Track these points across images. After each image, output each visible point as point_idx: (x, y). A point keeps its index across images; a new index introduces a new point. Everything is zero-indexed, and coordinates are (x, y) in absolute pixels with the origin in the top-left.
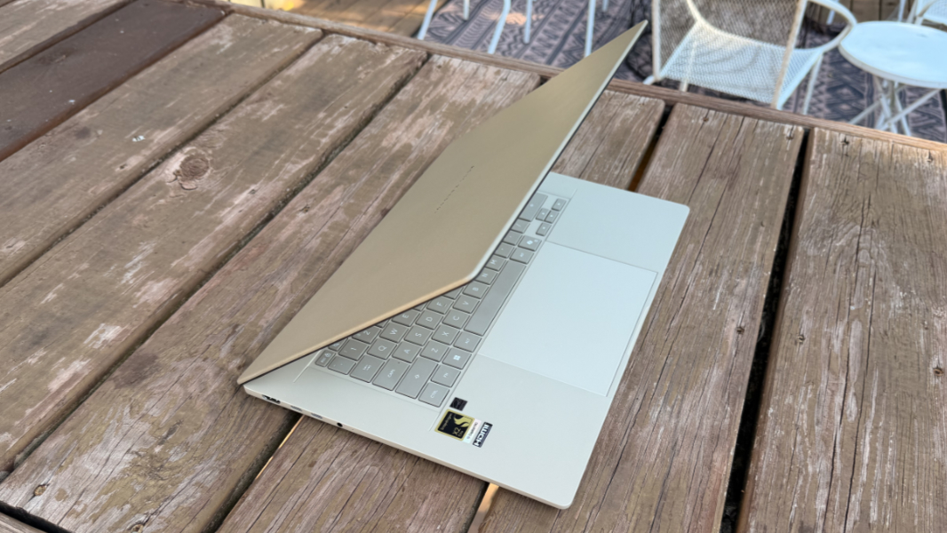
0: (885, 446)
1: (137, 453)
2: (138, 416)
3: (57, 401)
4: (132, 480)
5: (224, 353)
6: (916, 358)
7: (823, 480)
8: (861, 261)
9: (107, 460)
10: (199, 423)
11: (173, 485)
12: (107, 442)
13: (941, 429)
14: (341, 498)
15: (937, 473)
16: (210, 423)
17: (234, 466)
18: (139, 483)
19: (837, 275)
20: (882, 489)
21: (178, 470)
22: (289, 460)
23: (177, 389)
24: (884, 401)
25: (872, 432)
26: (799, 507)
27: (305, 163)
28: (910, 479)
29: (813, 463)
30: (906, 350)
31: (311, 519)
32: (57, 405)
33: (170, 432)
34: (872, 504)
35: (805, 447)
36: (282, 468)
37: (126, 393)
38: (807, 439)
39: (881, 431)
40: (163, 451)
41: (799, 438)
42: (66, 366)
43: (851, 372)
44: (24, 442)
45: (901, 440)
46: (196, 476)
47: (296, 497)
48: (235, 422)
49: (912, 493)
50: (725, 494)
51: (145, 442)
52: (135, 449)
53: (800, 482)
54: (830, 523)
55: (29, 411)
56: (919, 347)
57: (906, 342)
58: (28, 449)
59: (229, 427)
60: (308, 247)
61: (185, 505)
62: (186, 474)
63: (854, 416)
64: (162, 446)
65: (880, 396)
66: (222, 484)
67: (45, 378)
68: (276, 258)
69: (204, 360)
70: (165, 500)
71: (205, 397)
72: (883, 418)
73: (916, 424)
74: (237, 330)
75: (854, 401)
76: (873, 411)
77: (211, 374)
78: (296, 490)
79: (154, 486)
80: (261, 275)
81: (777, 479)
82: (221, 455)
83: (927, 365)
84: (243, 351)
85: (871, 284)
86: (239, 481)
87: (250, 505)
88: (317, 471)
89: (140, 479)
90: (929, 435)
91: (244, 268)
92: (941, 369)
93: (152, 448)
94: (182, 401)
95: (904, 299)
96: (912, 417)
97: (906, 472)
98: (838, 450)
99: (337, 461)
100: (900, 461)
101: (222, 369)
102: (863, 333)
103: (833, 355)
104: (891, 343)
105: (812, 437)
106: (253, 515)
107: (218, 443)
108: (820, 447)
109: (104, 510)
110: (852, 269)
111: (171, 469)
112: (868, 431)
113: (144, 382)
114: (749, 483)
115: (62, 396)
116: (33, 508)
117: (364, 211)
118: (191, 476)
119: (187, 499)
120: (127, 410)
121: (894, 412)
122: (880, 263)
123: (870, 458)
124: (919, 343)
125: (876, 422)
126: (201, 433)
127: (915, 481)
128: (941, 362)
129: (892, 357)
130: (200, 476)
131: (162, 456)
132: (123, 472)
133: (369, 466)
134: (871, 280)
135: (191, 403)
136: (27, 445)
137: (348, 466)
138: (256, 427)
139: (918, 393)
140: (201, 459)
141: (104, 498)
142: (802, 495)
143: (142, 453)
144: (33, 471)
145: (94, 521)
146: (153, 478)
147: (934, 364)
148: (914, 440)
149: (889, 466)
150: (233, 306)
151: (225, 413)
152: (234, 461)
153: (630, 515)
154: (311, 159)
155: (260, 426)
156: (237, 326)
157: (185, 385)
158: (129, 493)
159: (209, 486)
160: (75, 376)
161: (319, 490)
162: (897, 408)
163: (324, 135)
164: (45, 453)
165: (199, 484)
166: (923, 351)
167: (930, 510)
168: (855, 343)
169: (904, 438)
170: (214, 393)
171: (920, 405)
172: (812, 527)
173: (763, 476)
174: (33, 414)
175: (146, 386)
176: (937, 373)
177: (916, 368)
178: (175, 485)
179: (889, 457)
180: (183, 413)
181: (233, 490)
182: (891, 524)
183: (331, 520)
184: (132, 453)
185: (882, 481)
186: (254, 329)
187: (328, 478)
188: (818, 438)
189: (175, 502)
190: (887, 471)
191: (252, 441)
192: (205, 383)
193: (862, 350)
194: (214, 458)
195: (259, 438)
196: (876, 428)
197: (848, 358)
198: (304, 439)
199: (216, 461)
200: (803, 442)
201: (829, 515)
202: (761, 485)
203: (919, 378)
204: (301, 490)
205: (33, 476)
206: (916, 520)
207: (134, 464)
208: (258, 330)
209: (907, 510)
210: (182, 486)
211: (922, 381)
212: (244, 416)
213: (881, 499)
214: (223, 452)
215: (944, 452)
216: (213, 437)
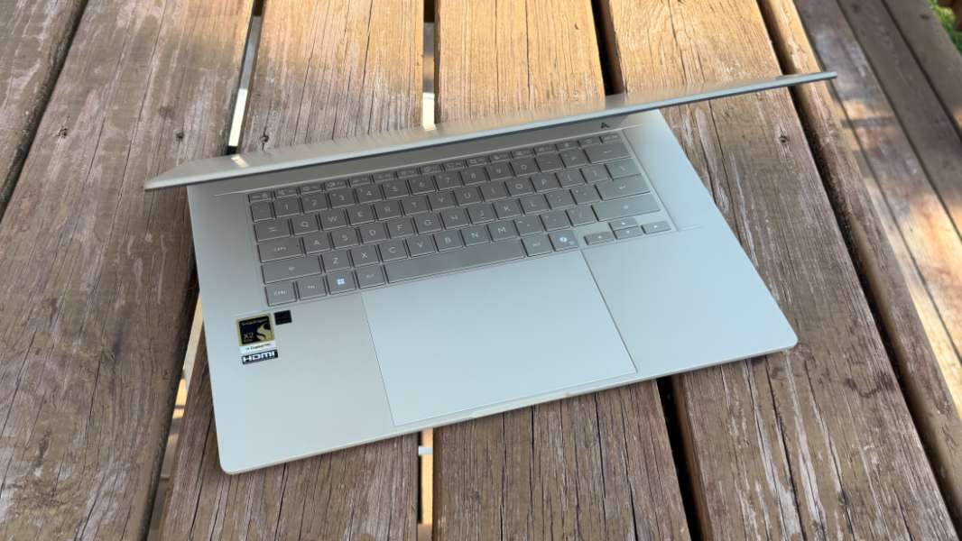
0: (763, 226)
1: (14, 486)
4: (27, 518)
5: (56, 338)
6: (761, 131)
8: (681, 44)
10: (72, 427)
11: (79, 505)
13: (804, 196)
15: (814, 239)
16: (85, 422)
17: (139, 461)
18: (37, 518)
19: (664, 65)
20: (774, 269)
21: (76, 487)
23: (22, 396)
24: (748, 184)
25: (749, 218)
27: (31, 73)
28: (794, 252)
30: (750, 127)
33: (43, 448)
39: (755, 214)
40: (46, 471)
43: (710, 163)
45: (774, 217)
46: (101, 486)
48: (114, 412)
49: (800, 264)
51: (19, 470)
52: (9, 482)
56: (760, 121)
57: (747, 119)
59: (111, 419)
60: (91, 180)
61: (106, 522)
62: (89, 488)
63: (727, 206)
64: (41, 468)
65: (743, 179)
66: (137, 484)
68: (59, 203)
69: (38, 352)
70: (79, 525)
71: (62, 395)
72: (753, 201)
73: (782, 198)
74: (57, 306)
75: (723, 191)
76: (742, 197)
77: (54, 367)
79: (57, 515)
80: (51, 231)
82: (118, 454)
83: (773, 136)
84: (78, 328)
85: (698, 67)
86: (152, 473)
87: (181, 496)
89: (36, 513)
90: (796, 204)
91: (24, 228)
92: (785, 137)
93: (31, 473)
94: (37, 409)
95: (732, 74)
96: (777, 191)
97: (789, 246)
100: (780, 237)
101: (64, 357)
102: (707, 119)
103: (689, 150)
104: (735, 123)
106: (190, 505)
107: (107, 441)
110: (675, 55)
111: (67, 488)
112: (745, 217)
117: (137, 117)
118: (95, 489)
119: (104, 514)
121: (760, 191)
122: (699, 43)
123: (754, 242)
124: (759, 116)
125: (748, 207)
126: (81, 437)
127: (798, 252)
128: (784, 130)
129: (741, 137)
130: (107, 484)
131: (48, 478)
132: (10, 512)
134: (697, 62)
135: (49, 407)
138: (142, 410)
139: (774, 166)
140: (97, 466)
143: (21, 483)
146: (51, 505)
147: (778, 134)
148: (785, 214)
149: (772, 245)
150: (37, 278)
151: (97, 405)
152: (137, 455)
154: (38, 65)
155: (146, 407)
156: (54, 301)
157: (29, 389)
158: (32, 533)
159: (122, 491)
162: (761, 187)
165: (110, 495)
166: (765, 123)
167: (820, 275)
168: (704, 133)
169: (776, 214)
170: (70, 387)
171: (780, 178)
176: (783, 141)
177: (765, 143)
178: (82, 504)
179: (770, 237)
180: (46, 422)
181: (150, 486)
182: (793, 299)
184: (9, 487)
185: (772, 261)
186: (78, 298)
189: (91, 523)
190: (773, 250)
191: (146, 426)
192: (53, 380)
193: (713, 138)
194: (111, 459)
195: (153, 420)
196: (750, 212)
197: (703, 149)
199: (115, 461)
203: (770, 151)
206: (812, 289)
207: (18, 498)
208: (84, 298)
209: (801, 282)
210: (90, 503)
211: (773, 154)
212: (122, 402)
213: (777, 279)
214: (118, 449)
215: (813, 218)
216: (98, 437)
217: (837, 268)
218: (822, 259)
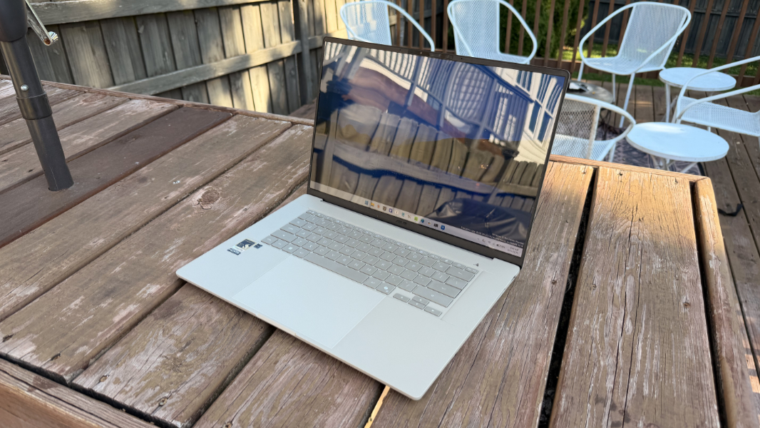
0: (652, 349)
1: (165, 357)
2: (167, 336)
3: (118, 327)
4: (162, 373)
6: (671, 297)
7: (611, 370)
8: (632, 241)
9: (147, 361)
10: (205, 339)
12: (147, 351)
13: (690, 339)
14: (293, 383)
16: (212, 339)
17: (226, 364)
18: (166, 374)
19: (616, 250)
20: (651, 375)
21: (191, 366)
22: (261, 360)
23: (193, 319)
24: (650, 322)
25: (643, 341)
26: (595, 386)
27: (278, 193)
28: (670, 369)
29: (604, 360)
30: (664, 292)
31: (275, 394)
32: (118, 330)
33: (187, 344)
34: (644, 384)
35: (598, 350)
36: (257, 365)
37: (161, 322)
38: (599, 346)
39: (649, 340)
40: (182, 356)
41: (594, 345)
42: (125, 308)
43: (628, 306)
44: (95, 352)
45: (663, 345)
46: (202, 370)
47: (265, 382)
48: (228, 338)
49: (672, 377)
50: (546, 379)
51: (171, 350)
52: (165, 354)
53: (595, 371)
54: (616, 396)
55: (100, 334)
56: (673, 291)
57: (664, 288)
58: (98, 356)
59: (225, 341)
61: (194, 387)
62: (196, 369)
63: (630, 332)
64: (181, 353)
65: (647, 319)
66: (219, 374)
67: (111, 315)
69: (211, 303)
70: (182, 384)
71: (210, 324)
72: (650, 332)
73: (673, 336)
75: (630, 322)
76: (643, 328)
77: (214, 311)
78: (265, 378)
79: (175, 376)
81: (580, 369)
82: (218, 358)
83: (679, 301)
85: (639, 255)
86: (229, 373)
87: (235, 387)
88: (279, 366)
89: (167, 372)
90: (682, 342)
92: (688, 303)
93: (176, 354)
94: (196, 327)
96: (670, 332)
97: (667, 365)
98: (620, 351)
99: (291, 360)
100: (663, 358)
102: (635, 283)
103: (615, 296)
104: (653, 288)
105: (603, 344)
106: (238, 392)
107: (217, 351)
108: (608, 349)
109: (143, 390)
110: (626, 246)
111: (187, 366)
112: (641, 340)
113: (172, 316)
114: (561, 372)
115: (121, 325)
116: (99, 389)
118: (199, 370)
119: (196, 383)
120: (161, 332)
121: (658, 329)
122: (645, 243)
123: (642, 356)
124: (673, 288)
125: (645, 339)
126: (207, 345)
127: (673, 370)
128: (688, 299)
129: (655, 296)
130: (205, 370)
131: (182, 358)
132: (157, 368)
133: (311, 365)
134: (640, 252)
135: (201, 327)
136: (98, 354)
137: (299, 364)
138: (241, 341)
139: (674, 317)
140: (206, 360)
141: (143, 383)
142: (597, 379)
143: (169, 357)
144: (100, 368)
145: (136, 397)
146: (175, 371)
147: (684, 301)
148: (672, 345)
149: (655, 361)
151: (222, 333)
152: (226, 361)
153: (482, 392)
154: (282, 191)
157: (198, 317)
158: (160, 380)
159: (210, 376)
160: (130, 314)
161: (280, 378)
162: (659, 326)
163: (291, 178)
164: (108, 357)
165: (204, 375)
166: (676, 292)
167: (685, 387)
168: (630, 289)
169: (665, 344)
170: (216, 322)
171: (675, 324)
172: (604, 398)
173: (570, 368)
174: (102, 335)
175: (173, 318)
176: (685, 305)
177: (671, 302)
178: (188, 375)
179: (655, 356)
180: (196, 334)
181: (225, 379)
182: (658, 396)
183: (287, 396)
184: (163, 357)
185: (651, 370)
187: (286, 370)
188: (606, 345)
189: (187, 385)
190: (654, 364)
192: (210, 317)
193: (635, 293)
194: (214, 359)
195: (243, 347)
197: (626, 297)
198: (271, 348)
199: (215, 361)
200: (596, 347)
201: (616, 391)
202: (569, 372)
203: (674, 308)
204: (268, 378)
205: (100, 370)
206: (675, 395)
207: (164, 363)
209: (669, 388)
210: (193, 375)
211: (675, 310)
212: (234, 335)
213: (650, 381)
214: (220, 355)
215: (692, 352)
216: (214, 347)
217: (700, 386)
218: (690, 379)
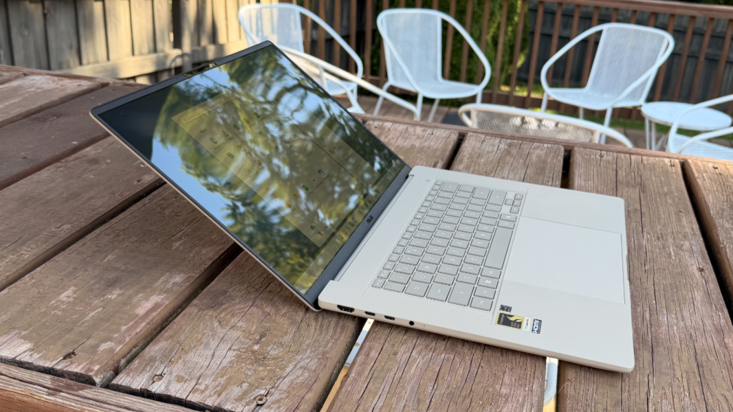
1: (238, 350)
2: (228, 328)
3: (148, 320)
4: (242, 368)
9: (213, 355)
10: (284, 331)
11: (281, 369)
12: (207, 344)
14: (431, 374)
16: (294, 330)
18: (249, 369)
21: (280, 359)
22: (374, 351)
31: (413, 387)
32: (148, 324)
33: (262, 336)
36: (371, 356)
37: (210, 313)
40: (261, 348)
42: (147, 299)
44: (128, 348)
46: (298, 363)
47: (392, 374)
48: (315, 329)
51: (243, 343)
52: (235, 347)
55: (124, 328)
59: (312, 332)
61: (298, 381)
62: (289, 362)
64: (258, 345)
66: (324, 368)
67: (129, 307)
69: (269, 292)
70: (278, 379)
71: (282, 314)
77: (279, 300)
78: (390, 370)
79: (264, 371)
82: (314, 349)
87: (355, 380)
88: (401, 358)
89: (249, 367)
93: (251, 346)
94: (263, 317)
99: (415, 351)
101: (287, 297)
106: (362, 385)
107: (307, 341)
109: (225, 388)
111: (273, 359)
113: (223, 307)
115: (151, 317)
116: (157, 388)
118: (294, 363)
119: (298, 377)
120: (216, 324)
126: (290, 336)
130: (303, 362)
131: (262, 351)
132: (231, 362)
133: (442, 355)
135: (271, 318)
137: (427, 355)
138: (335, 332)
140: (298, 352)
141: (222, 380)
143: (242, 350)
144: (146, 365)
145: (219, 395)
146: (261, 365)
151: (304, 324)
152: (327, 352)
155: (338, 331)
158: (244, 376)
159: (313, 368)
160: (157, 305)
161: (410, 370)
164: (152, 353)
165: (304, 368)
170: (288, 312)
174: (129, 329)
175: (227, 308)
178: (283, 368)
180: (268, 324)
183: (430, 388)
184: (234, 350)
187: (413, 363)
189: (286, 380)
191: (337, 340)
192: (277, 306)
194: (308, 351)
195: (342, 338)
198: (380, 338)
199: (311, 353)
204: (394, 370)
205: (148, 368)
207: (238, 357)
210: (288, 370)
212: (322, 325)
214: (315, 347)
216: (302, 338)
